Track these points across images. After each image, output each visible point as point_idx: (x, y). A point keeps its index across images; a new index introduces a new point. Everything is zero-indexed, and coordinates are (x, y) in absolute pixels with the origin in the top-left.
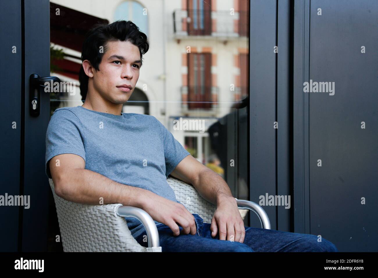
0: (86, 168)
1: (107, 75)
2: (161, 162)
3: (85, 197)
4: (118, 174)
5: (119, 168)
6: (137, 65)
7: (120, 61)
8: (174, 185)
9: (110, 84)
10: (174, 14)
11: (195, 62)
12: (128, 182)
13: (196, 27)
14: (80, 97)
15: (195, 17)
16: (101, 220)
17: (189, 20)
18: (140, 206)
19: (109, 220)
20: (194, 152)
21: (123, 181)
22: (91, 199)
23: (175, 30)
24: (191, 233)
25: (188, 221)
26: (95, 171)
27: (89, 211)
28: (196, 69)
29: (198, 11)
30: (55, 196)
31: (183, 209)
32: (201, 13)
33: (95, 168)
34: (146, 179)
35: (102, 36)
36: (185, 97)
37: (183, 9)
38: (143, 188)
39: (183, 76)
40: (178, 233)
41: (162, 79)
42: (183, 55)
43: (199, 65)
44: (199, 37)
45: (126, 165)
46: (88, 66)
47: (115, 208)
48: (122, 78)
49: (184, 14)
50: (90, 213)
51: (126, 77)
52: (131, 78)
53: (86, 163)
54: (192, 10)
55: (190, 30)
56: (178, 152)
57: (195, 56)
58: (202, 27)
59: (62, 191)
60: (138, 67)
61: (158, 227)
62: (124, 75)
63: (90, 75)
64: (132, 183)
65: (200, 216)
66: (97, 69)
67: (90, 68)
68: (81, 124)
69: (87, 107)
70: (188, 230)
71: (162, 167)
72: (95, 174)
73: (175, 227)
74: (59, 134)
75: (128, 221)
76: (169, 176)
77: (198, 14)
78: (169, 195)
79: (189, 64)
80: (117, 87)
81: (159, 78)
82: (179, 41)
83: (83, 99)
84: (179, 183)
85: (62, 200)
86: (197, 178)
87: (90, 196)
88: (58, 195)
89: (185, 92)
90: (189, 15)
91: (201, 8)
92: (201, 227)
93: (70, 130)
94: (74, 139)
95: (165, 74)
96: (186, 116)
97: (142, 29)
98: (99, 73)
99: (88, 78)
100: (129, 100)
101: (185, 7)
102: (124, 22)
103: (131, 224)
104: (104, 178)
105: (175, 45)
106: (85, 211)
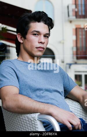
0: (19, 93)
1: (31, 41)
2: (61, 89)
3: (19, 110)
4: (38, 96)
5: (38, 93)
6: (47, 36)
7: (37, 33)
8: (69, 102)
9: (32, 47)
10: (68, 7)
11: (80, 33)
12: (43, 101)
13: (80, 14)
14: (16, 54)
15: (80, 8)
16: (28, 122)
17: (76, 10)
18: (50, 114)
19: (33, 122)
20: (80, 83)
21: (41, 100)
22: (22, 111)
23: (69, 16)
24: (78, 129)
25: (77, 122)
26: (25, 95)
27: (21, 117)
28: (80, 37)
29: (81, 5)
30: (3, 109)
31: (74, 116)
32: (83, 6)
33: (25, 93)
34: (53, 99)
35: (27, 19)
36: (75, 53)
37: (73, 4)
38: (51, 104)
39: (73, 41)
40: (71, 129)
41: (62, 42)
42: (73, 29)
43: (82, 35)
44: (82, 19)
45: (42, 92)
46: (20, 37)
47: (36, 116)
48: (39, 43)
49: (74, 7)
50: (22, 119)
51: (41, 43)
52: (44, 43)
53: (20, 91)
54: (78, 5)
55: (77, 15)
56: (71, 84)
57: (80, 30)
58: (83, 14)
59: (7, 106)
60: (48, 37)
61: (60, 126)
62: (40, 41)
63: (21, 41)
64: (46, 101)
65: (84, 119)
66: (25, 38)
67: (21, 38)
68: (17, 69)
69: (20, 59)
70: (77, 127)
71: (62, 92)
72: (25, 97)
73: (70, 126)
74: (4, 75)
75: (43, 123)
76: (66, 97)
77: (81, 7)
78: (66, 108)
79: (76, 34)
80: (36, 48)
81: (60, 42)
82: (71, 22)
83: (18, 55)
84: (72, 101)
85: (7, 111)
86: (82, 98)
87: (22, 109)
88: (4, 109)
89: (75, 50)
90: (76, 7)
91: (83, 3)
92: (84, 126)
93: (10, 72)
94: (13, 77)
95: (63, 40)
96: (76, 63)
97: (50, 16)
98: (26, 40)
99: (20, 43)
100: (43, 55)
101: (74, 3)
102: (40, 12)
103: (45, 124)
104: (30, 99)
105: (68, 24)
106: (19, 118)
